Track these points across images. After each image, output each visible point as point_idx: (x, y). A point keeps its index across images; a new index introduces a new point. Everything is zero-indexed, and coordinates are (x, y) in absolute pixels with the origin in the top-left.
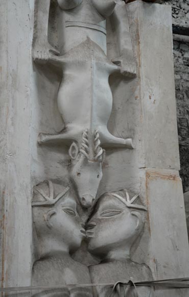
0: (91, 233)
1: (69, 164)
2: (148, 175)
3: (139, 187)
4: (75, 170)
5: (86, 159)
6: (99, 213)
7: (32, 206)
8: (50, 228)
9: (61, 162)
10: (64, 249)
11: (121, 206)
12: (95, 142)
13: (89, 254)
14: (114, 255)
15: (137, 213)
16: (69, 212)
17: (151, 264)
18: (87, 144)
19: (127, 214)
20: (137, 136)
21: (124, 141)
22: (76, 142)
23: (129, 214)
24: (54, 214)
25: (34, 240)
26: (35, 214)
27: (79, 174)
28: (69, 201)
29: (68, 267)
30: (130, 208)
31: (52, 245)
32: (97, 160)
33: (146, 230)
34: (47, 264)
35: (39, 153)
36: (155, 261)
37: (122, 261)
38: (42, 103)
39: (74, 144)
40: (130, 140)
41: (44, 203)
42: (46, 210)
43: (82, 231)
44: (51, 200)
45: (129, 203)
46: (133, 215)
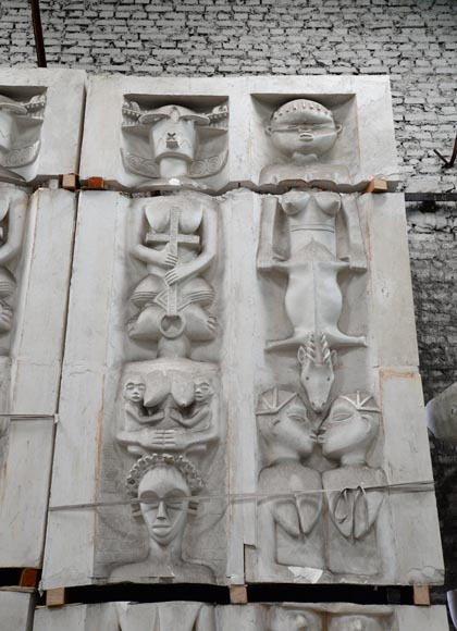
0: (322, 439)
1: (299, 367)
2: (381, 374)
3: (374, 388)
4: (304, 375)
5: (312, 363)
6: (330, 417)
7: (257, 415)
8: (275, 435)
9: (292, 367)
10: (293, 455)
11: (351, 409)
12: (322, 345)
13: (324, 459)
14: (346, 460)
15: (367, 416)
16: (295, 419)
17: (386, 468)
18: (313, 348)
19: (357, 417)
20: (371, 333)
21: (355, 340)
22: (304, 346)
23: (359, 417)
24: (278, 421)
25: (261, 448)
26: (261, 422)
27: (307, 378)
28: (296, 407)
29: (295, 473)
30: (360, 411)
31: (280, 452)
32: (325, 363)
33: (381, 433)
34: (274, 470)
35: (267, 360)
36: (389, 465)
37: (354, 466)
38: (269, 309)
39: (301, 348)
40: (362, 338)
41: (268, 411)
42: (270, 418)
43: (312, 437)
44: (274, 408)
45: (359, 406)
46: (364, 418)
